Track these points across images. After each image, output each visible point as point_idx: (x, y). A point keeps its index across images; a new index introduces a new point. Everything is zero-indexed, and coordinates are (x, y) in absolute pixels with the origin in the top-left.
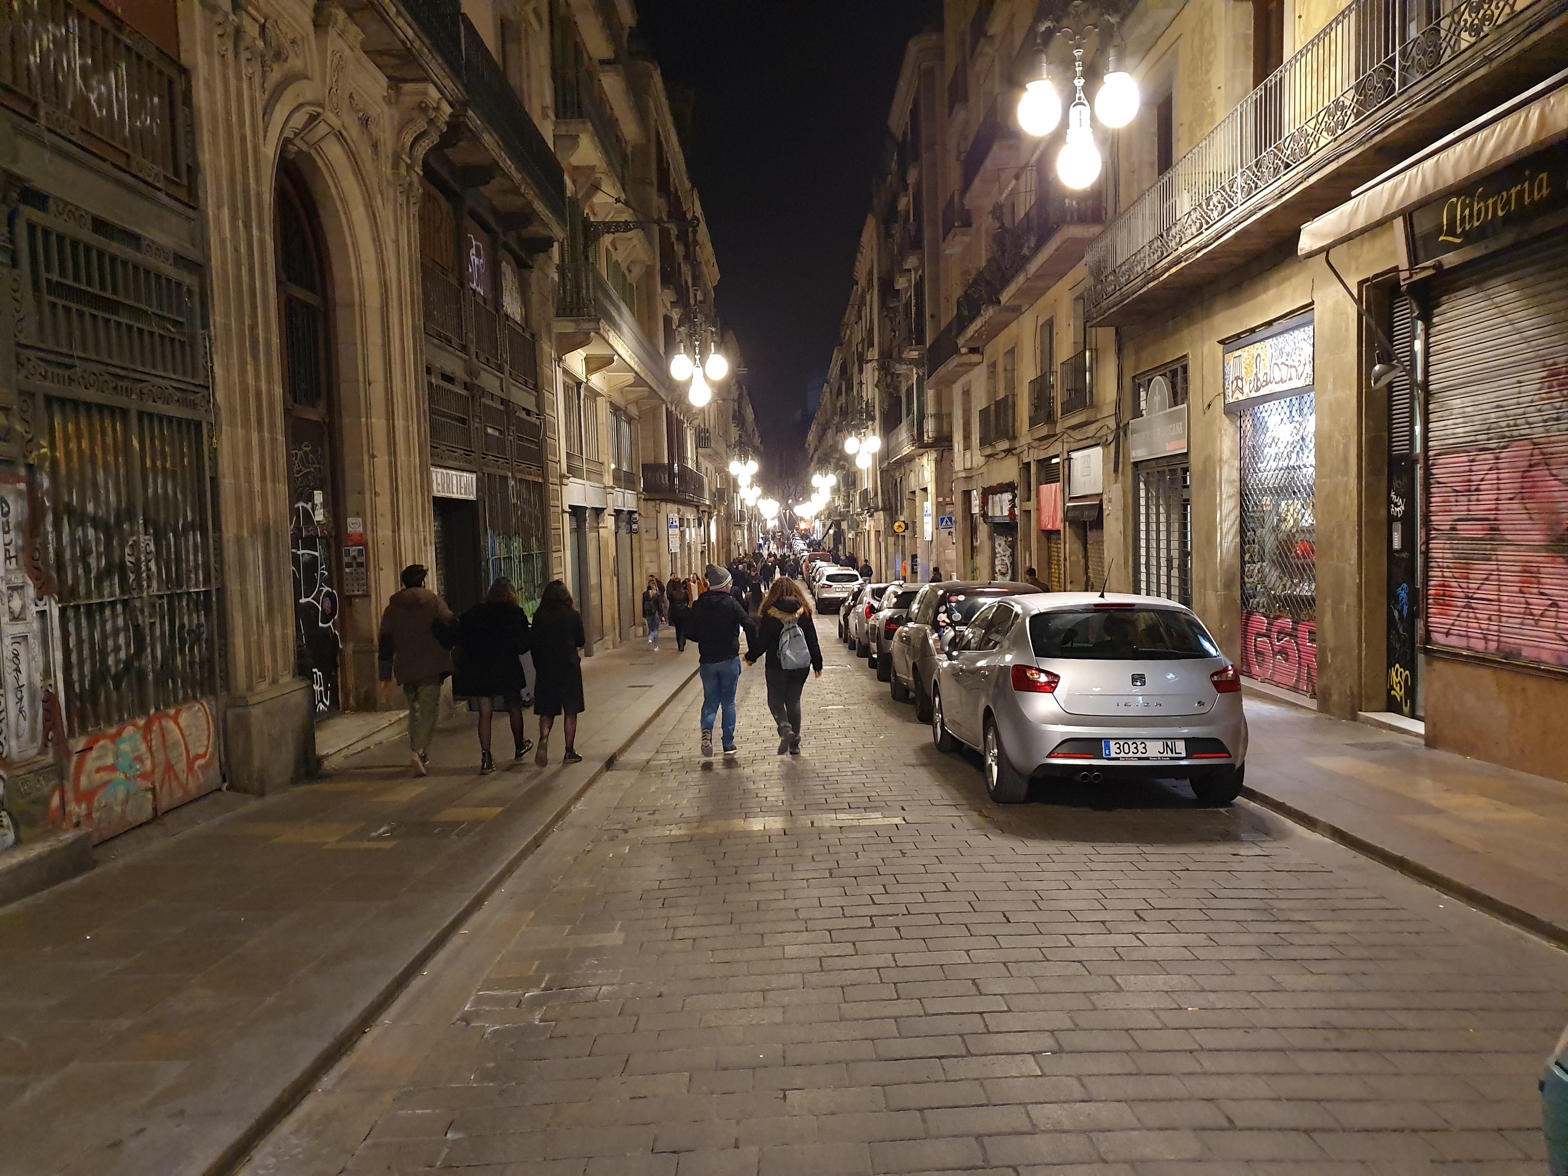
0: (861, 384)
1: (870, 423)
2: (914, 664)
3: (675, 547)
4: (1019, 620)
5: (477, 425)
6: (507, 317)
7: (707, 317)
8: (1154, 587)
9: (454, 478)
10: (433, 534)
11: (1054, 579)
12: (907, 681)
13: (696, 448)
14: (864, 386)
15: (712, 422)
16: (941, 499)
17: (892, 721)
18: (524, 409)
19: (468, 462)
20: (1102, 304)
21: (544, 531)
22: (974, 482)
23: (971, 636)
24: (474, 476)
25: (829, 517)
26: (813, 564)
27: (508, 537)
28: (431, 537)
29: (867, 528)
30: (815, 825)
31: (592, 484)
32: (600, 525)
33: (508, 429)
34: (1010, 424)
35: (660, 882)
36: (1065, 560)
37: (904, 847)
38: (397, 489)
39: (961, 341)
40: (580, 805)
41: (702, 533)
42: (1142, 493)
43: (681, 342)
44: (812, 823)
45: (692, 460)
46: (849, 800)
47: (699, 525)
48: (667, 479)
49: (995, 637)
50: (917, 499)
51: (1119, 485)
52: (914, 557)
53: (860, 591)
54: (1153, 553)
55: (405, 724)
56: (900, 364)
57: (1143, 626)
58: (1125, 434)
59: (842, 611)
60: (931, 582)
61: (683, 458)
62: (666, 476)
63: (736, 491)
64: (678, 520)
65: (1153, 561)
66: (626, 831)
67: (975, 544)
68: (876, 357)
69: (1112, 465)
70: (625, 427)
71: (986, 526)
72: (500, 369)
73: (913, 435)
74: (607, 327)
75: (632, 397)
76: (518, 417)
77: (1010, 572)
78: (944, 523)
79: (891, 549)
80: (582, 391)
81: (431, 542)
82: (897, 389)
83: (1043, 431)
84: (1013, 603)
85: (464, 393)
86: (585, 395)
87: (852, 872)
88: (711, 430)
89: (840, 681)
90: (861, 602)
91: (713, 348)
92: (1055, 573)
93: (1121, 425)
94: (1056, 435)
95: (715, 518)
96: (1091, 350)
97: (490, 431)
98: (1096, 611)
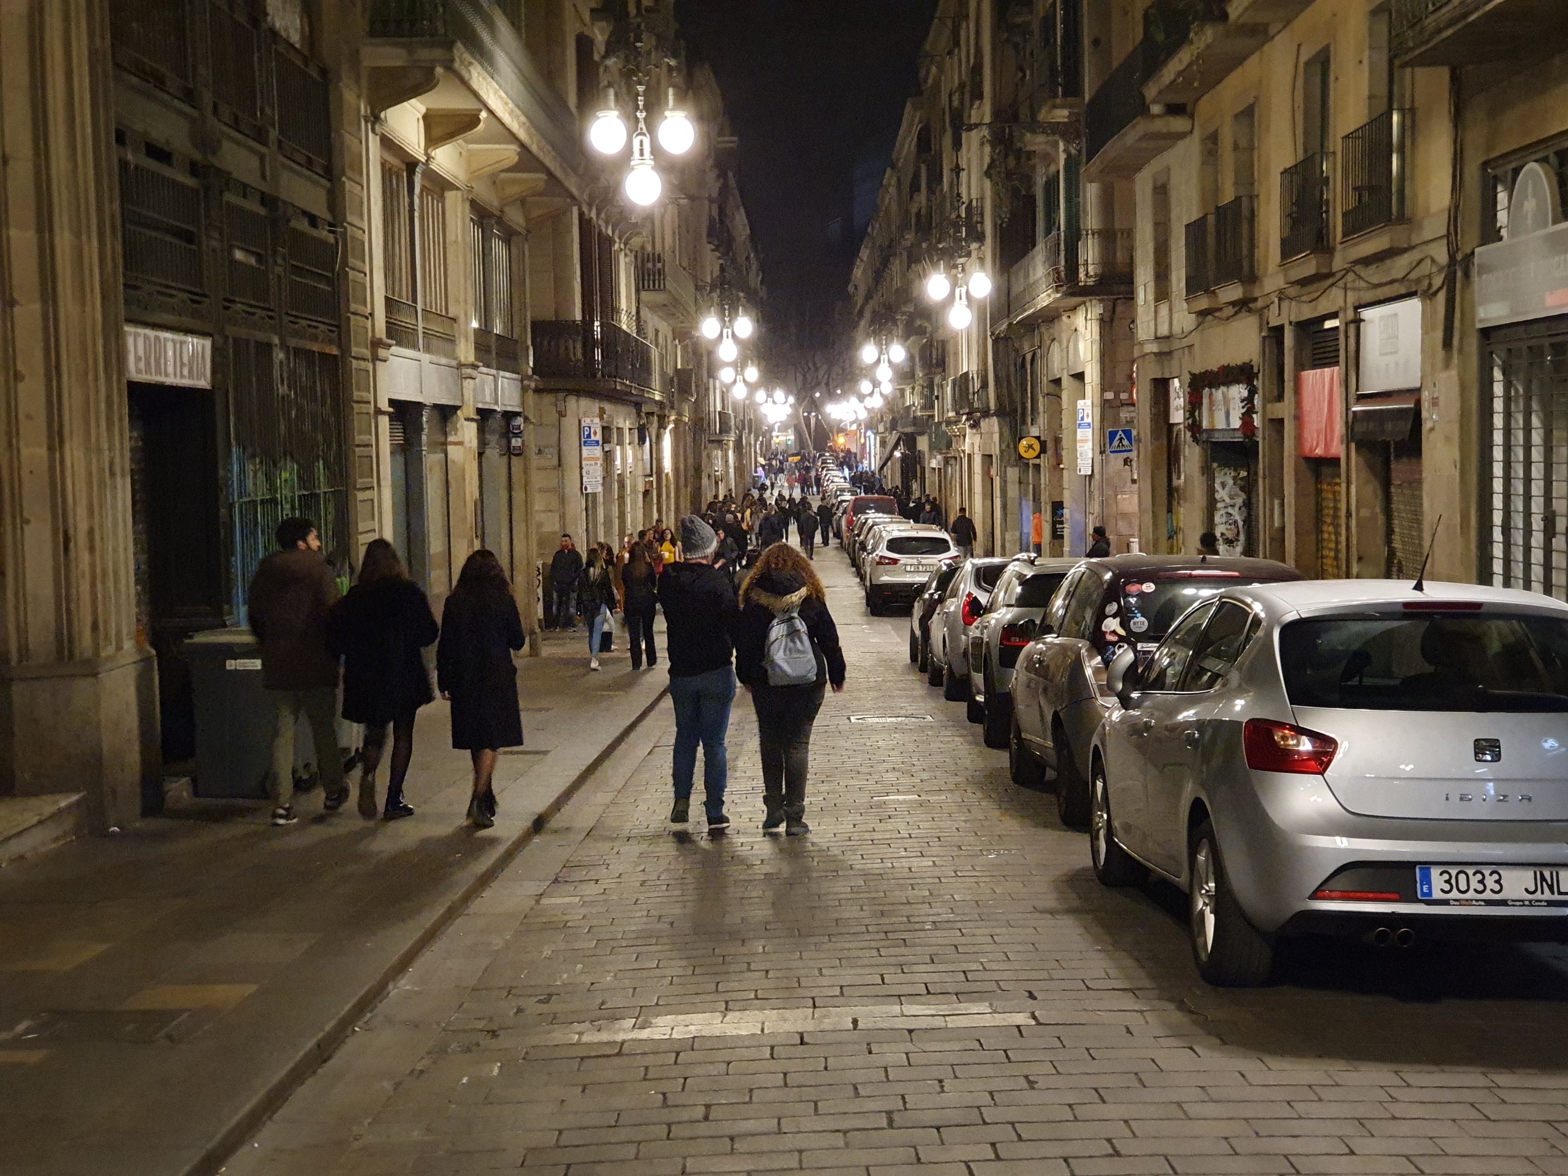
0: (957, 170)
1: (974, 246)
2: (1056, 715)
3: (594, 481)
4: (1260, 633)
5: (214, 244)
6: (274, 33)
7: (660, 38)
8: (1518, 570)
9: (170, 345)
10: (128, 455)
11: (1326, 552)
12: (1041, 747)
13: (638, 291)
14: (963, 175)
15: (668, 240)
16: (1110, 395)
17: (1011, 825)
18: (305, 213)
19: (194, 314)
20: (1426, 22)
21: (340, 447)
22: (1175, 363)
23: (1166, 661)
24: (208, 343)
25: (893, 426)
26: (863, 518)
27: (272, 463)
28: (124, 460)
29: (967, 448)
30: (861, 1025)
31: (434, 358)
32: (450, 439)
33: (275, 252)
34: (1245, 251)
35: (560, 1132)
36: (1349, 515)
37: (1032, 1070)
38: (58, 367)
39: (1151, 91)
40: (405, 984)
41: (647, 456)
42: (1498, 389)
43: (610, 85)
44: (855, 1022)
45: (629, 313)
46: (926, 978)
47: (642, 440)
48: (579, 351)
49: (1214, 665)
50: (1065, 396)
51: (1454, 373)
52: (1058, 506)
53: (953, 571)
54: (1518, 504)
55: (69, 823)
56: (1033, 132)
57: (1495, 646)
58: (1467, 275)
59: (918, 610)
60: (1090, 555)
61: (610, 309)
62: (579, 346)
63: (712, 373)
64: (599, 431)
65: (1518, 521)
66: (494, 1034)
67: (1175, 482)
68: (987, 119)
69: (1439, 335)
70: (498, 248)
71: (1197, 449)
72: (260, 136)
73: (1057, 271)
74: (467, 57)
75: (513, 190)
76: (294, 230)
77: (1242, 537)
78: (1116, 443)
79: (1013, 491)
80: (418, 179)
81: (123, 470)
82: (1029, 181)
83: (1307, 266)
84: (1249, 600)
85: (189, 181)
86: (423, 188)
87: (929, 1117)
88: (667, 257)
89: (912, 747)
90: (954, 595)
91: (671, 98)
92: (1330, 540)
93: (1459, 256)
94: (1331, 275)
95: (671, 426)
96: (1401, 110)
97: (239, 255)
98: (1405, 616)
